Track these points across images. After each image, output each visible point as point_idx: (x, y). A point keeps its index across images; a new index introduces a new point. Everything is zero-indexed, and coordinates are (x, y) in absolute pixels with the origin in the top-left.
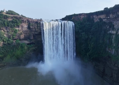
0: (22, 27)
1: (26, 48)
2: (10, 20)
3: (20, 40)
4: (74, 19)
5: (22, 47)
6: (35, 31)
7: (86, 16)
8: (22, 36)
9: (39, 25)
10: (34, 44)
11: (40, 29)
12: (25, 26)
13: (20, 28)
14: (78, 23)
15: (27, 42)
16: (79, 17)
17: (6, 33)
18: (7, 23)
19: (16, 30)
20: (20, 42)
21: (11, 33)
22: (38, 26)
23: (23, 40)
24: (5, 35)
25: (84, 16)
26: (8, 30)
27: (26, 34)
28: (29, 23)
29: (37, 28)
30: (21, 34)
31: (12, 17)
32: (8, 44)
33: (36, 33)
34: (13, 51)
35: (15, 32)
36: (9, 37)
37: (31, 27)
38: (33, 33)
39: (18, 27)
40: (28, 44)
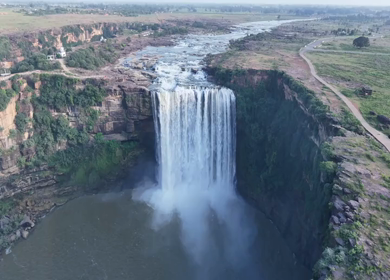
0: (108, 104)
1: (118, 152)
2: (79, 87)
3: (104, 133)
4: (234, 82)
5: (109, 150)
6: (139, 113)
7: (266, 77)
8: (109, 126)
9: (147, 99)
10: (138, 141)
11: (151, 108)
12: (115, 101)
13: (103, 108)
14: (246, 97)
15: (119, 137)
16: (249, 78)
17: (73, 119)
18: (74, 98)
19: (95, 113)
20: (104, 138)
21: (83, 119)
22: (144, 102)
23: (112, 132)
24: (70, 124)
25: (260, 77)
26: (77, 113)
27: (118, 119)
28: (125, 95)
29: (144, 106)
30: (107, 120)
31: (84, 82)
32: (79, 144)
33: (141, 117)
34: (91, 159)
35: (93, 115)
36: (80, 129)
37: (130, 104)
38: (135, 117)
39: (100, 104)
40: (123, 142)
